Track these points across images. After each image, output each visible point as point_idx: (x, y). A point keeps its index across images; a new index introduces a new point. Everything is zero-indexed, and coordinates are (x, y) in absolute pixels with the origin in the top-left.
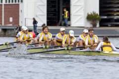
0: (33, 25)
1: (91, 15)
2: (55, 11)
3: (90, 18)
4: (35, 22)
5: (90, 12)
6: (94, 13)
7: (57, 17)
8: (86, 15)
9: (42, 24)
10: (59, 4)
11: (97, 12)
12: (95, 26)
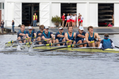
0: (11, 26)
1: (55, 18)
2: (28, 15)
3: (54, 20)
4: (13, 24)
5: (54, 16)
6: (57, 17)
7: (29, 20)
8: (51, 18)
9: (18, 25)
10: (31, 10)
11: (59, 16)
12: (57, 26)
